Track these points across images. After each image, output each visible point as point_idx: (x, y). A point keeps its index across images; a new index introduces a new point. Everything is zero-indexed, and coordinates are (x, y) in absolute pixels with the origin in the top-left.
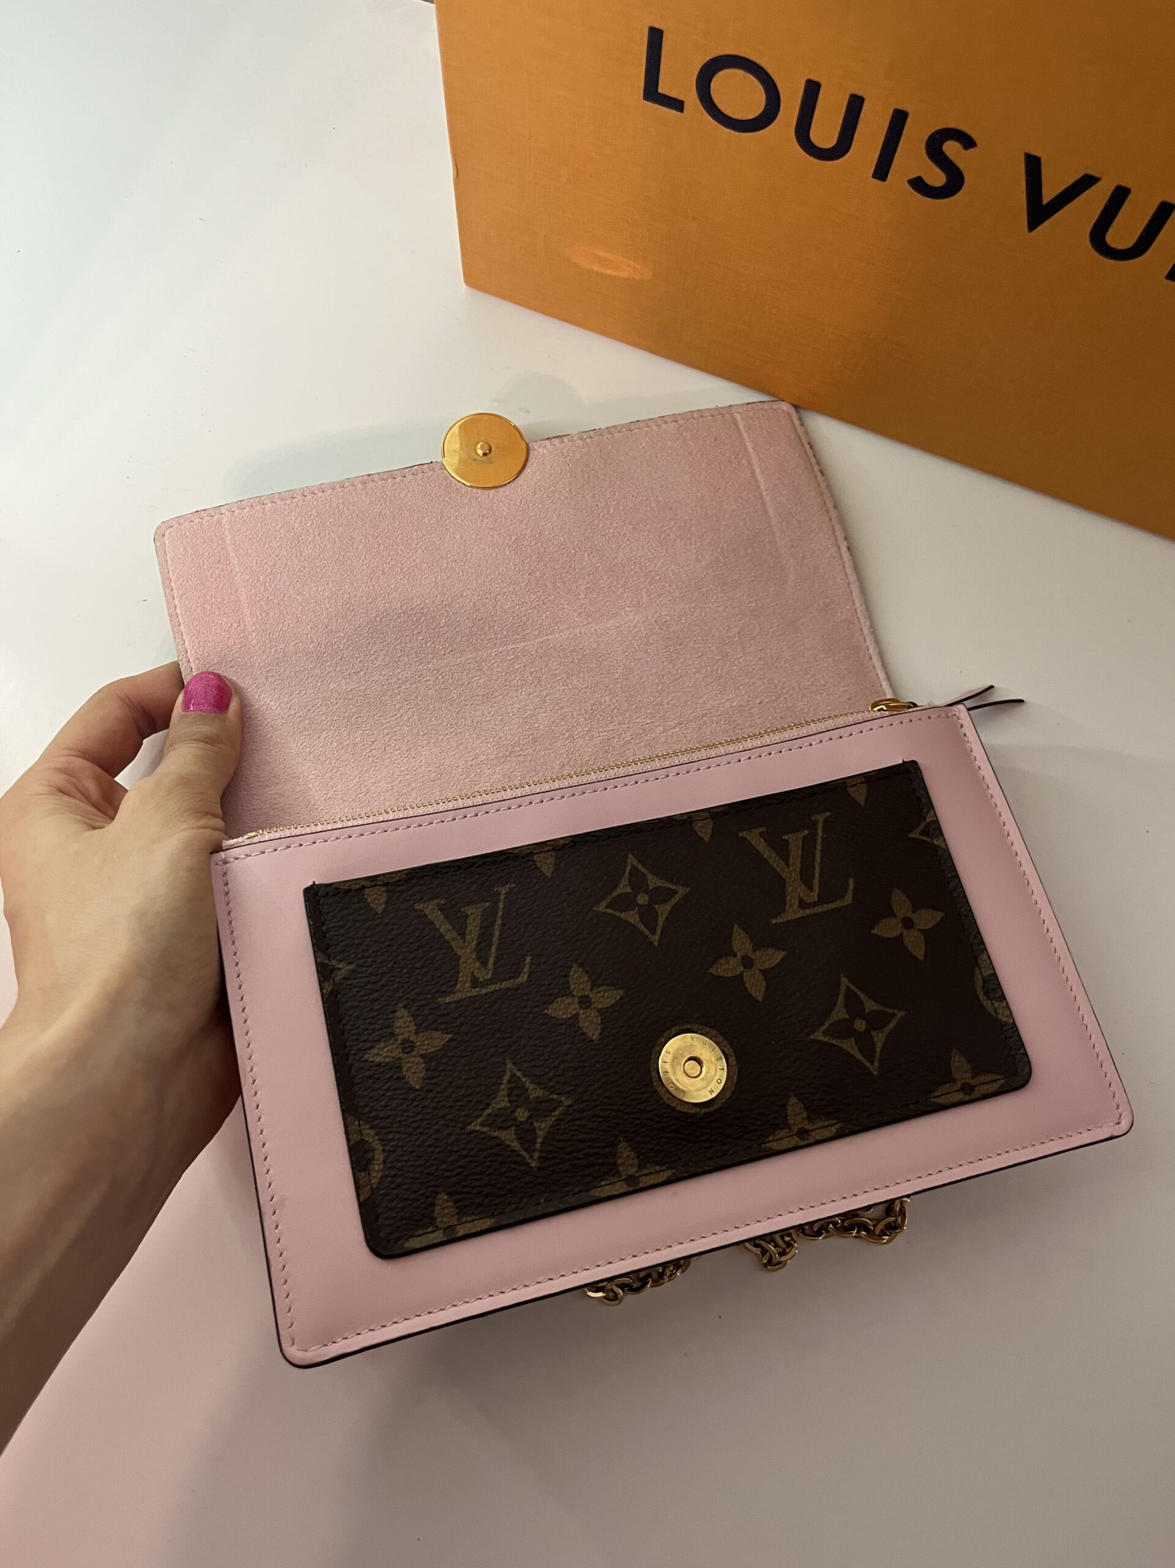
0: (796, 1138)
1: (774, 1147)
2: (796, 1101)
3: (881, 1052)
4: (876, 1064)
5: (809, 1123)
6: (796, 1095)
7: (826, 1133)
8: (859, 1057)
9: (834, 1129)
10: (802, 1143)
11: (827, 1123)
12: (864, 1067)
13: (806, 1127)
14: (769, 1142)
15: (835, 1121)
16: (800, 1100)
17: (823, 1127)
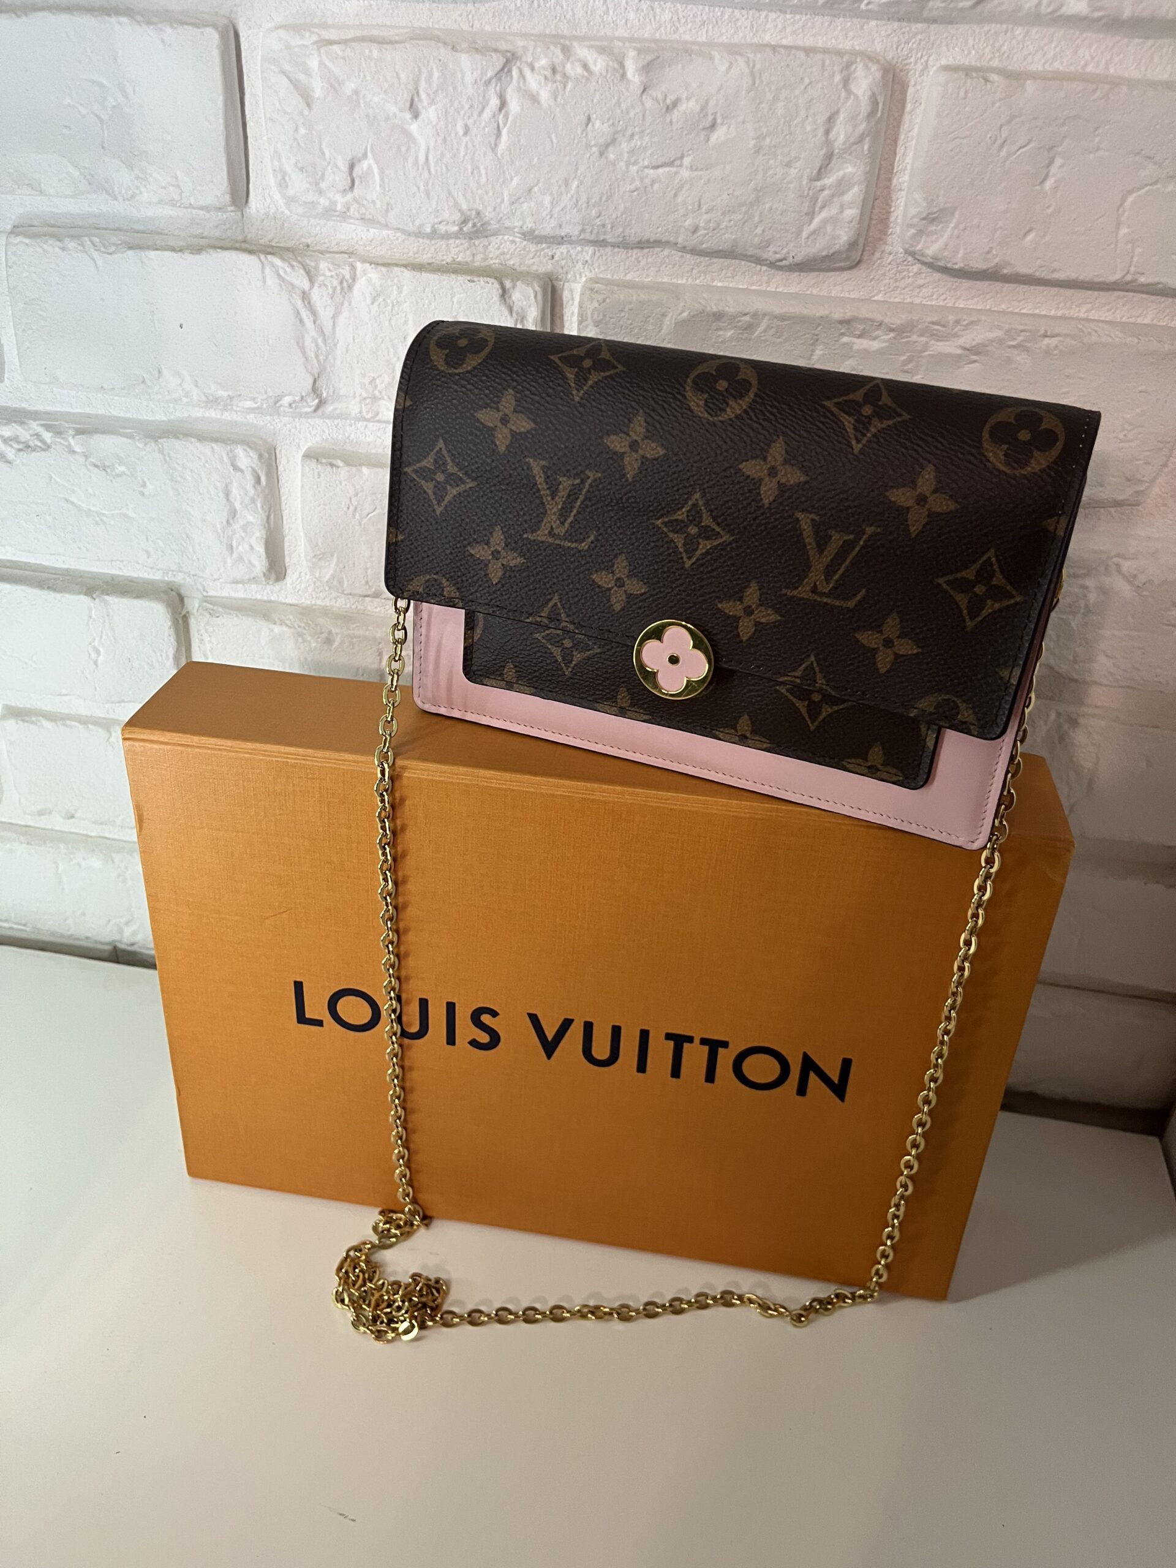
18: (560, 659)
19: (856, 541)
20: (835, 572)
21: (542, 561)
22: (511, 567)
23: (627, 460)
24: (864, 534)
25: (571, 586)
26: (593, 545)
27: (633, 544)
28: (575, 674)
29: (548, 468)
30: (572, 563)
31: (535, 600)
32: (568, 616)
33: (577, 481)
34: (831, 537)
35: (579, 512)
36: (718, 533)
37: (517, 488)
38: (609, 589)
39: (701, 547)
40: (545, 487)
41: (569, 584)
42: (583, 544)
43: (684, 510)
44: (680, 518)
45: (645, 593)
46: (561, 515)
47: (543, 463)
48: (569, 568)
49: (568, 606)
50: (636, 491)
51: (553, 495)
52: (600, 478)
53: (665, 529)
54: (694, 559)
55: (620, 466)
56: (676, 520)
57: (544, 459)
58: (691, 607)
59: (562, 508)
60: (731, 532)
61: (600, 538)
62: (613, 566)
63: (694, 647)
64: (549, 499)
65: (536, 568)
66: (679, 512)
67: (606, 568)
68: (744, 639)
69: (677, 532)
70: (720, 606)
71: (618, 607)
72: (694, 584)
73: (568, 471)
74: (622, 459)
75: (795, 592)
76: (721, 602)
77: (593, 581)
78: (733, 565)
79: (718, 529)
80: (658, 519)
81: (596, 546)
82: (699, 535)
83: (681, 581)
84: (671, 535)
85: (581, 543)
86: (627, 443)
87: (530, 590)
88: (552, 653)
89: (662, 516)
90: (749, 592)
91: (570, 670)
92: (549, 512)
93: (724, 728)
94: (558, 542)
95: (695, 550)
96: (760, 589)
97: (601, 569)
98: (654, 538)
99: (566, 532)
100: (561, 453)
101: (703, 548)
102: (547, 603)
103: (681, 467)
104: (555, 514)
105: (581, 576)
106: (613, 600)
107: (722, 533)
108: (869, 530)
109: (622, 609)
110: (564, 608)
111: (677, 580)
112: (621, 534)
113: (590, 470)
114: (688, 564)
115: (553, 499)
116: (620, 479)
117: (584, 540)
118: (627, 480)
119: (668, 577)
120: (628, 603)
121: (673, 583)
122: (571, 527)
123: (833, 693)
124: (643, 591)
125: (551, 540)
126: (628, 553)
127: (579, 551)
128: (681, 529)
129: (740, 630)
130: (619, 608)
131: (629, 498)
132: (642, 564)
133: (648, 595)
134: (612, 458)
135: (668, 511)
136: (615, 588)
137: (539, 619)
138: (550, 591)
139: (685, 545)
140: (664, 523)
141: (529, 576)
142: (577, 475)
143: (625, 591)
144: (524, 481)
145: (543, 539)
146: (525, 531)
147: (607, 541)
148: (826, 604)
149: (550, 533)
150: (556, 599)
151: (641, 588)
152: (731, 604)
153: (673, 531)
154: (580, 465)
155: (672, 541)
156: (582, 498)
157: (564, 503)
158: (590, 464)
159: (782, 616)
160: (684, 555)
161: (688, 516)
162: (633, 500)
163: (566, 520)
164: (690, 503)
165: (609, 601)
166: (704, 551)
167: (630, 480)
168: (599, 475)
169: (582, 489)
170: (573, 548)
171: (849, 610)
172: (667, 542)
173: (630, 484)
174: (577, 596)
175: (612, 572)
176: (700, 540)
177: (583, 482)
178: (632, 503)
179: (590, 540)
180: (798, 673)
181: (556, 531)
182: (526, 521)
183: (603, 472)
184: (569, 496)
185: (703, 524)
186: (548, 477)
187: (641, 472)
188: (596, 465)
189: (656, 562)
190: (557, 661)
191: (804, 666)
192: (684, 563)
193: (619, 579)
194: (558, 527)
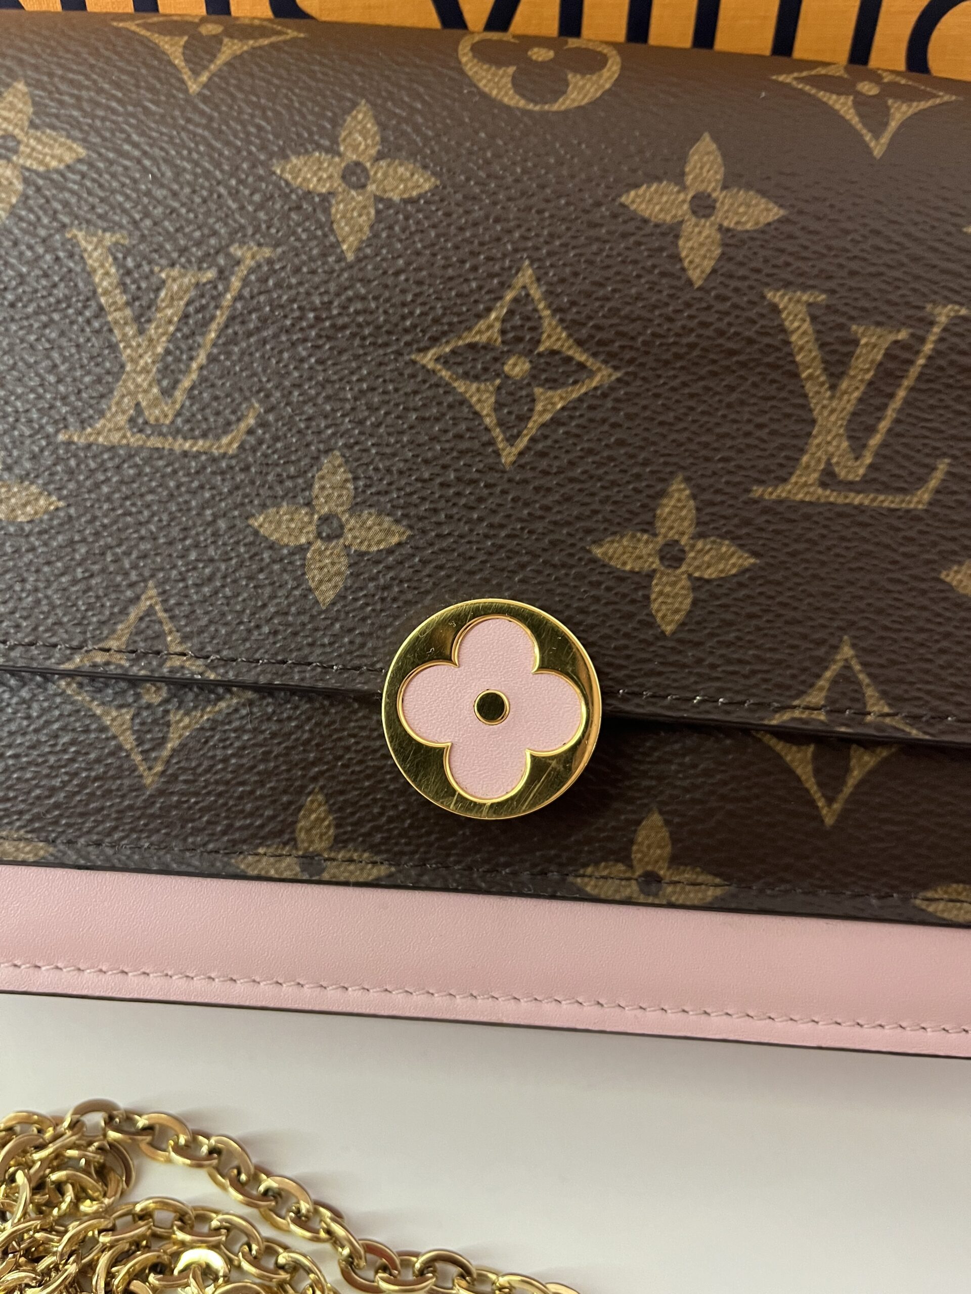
0: (634, 886)
1: (588, 889)
2: (660, 823)
3: (857, 786)
4: (837, 806)
5: (669, 868)
6: (661, 813)
7: (694, 896)
8: (811, 784)
9: (711, 893)
10: (642, 899)
11: (701, 878)
12: (812, 803)
13: (662, 873)
14: (583, 876)
15: (718, 880)
16: (667, 823)
17: (694, 884)
18: (128, 741)
19: (911, 348)
20: (871, 430)
21: (108, 499)
22: (20, 527)
23: (338, 209)
24: (932, 323)
25: (193, 556)
26: (252, 440)
27: (361, 422)
28: (174, 778)
29: (127, 252)
30: (194, 493)
31: (90, 607)
32: (185, 638)
33: (211, 274)
34: (856, 342)
35: (212, 359)
36: (582, 366)
37: (38, 312)
38: (302, 549)
39: (539, 407)
40: (122, 299)
41: (187, 550)
42: (225, 440)
43: (493, 315)
44: (483, 339)
45: (399, 544)
46: (165, 371)
47: (109, 239)
48: (185, 509)
49: (186, 609)
50: (366, 282)
51: (141, 320)
52: (270, 262)
53: (445, 374)
54: (523, 443)
55: (321, 226)
56: (472, 346)
57: (113, 227)
58: (523, 566)
59: (168, 352)
60: (610, 358)
61: (271, 417)
62: (310, 486)
63: (545, 665)
64: (130, 331)
65: (94, 518)
66: (482, 324)
67: (291, 496)
68: (669, 629)
69: (476, 378)
70: (598, 552)
71: (326, 594)
72: (526, 504)
73: (183, 251)
74: (327, 211)
75: (782, 492)
76: (598, 542)
77: (256, 533)
78: (621, 443)
79: (581, 357)
80: (425, 350)
81: (260, 442)
82: (533, 377)
83: (491, 502)
84: (460, 386)
85: (218, 438)
86: (336, 172)
87: (75, 582)
88: (103, 729)
89: (435, 340)
90: (666, 508)
91: (159, 768)
92: (128, 368)
93: (597, 864)
94: (155, 442)
95: (524, 419)
96: (694, 497)
97: (276, 501)
98: (418, 401)
99: (178, 414)
100: (158, 212)
101: (545, 411)
102: (124, 611)
103: (478, 214)
104: (145, 370)
105: (222, 524)
106: (313, 576)
107: (590, 363)
108: (944, 314)
109: (341, 597)
110: (172, 618)
111: (481, 500)
112: (328, 398)
113: (242, 243)
114: (509, 455)
115: (141, 331)
116: (324, 255)
117: (227, 426)
118: (341, 258)
119: (458, 494)
120: (355, 575)
121: (472, 508)
122: (191, 397)
123: (915, 733)
124: (394, 540)
125: (134, 440)
126: (350, 447)
127: (214, 460)
128: (485, 370)
129: (655, 606)
130: (331, 595)
131: (350, 300)
132: (388, 471)
133: (407, 549)
134: (299, 208)
135: (450, 324)
136: (319, 543)
137: (100, 658)
138: (134, 576)
139: (498, 406)
140: (444, 360)
141: (72, 542)
142: (207, 259)
143: (347, 547)
144: (60, 292)
145: (115, 438)
146: (62, 423)
147: (290, 423)
148: (860, 508)
149: (132, 420)
150: (150, 597)
151: (388, 532)
152: (625, 542)
153: (467, 376)
154: (215, 233)
155: (463, 402)
156: (221, 317)
157: (172, 339)
158: (242, 227)
159: (755, 554)
160: (497, 432)
161: (503, 332)
162: (359, 306)
163: (177, 382)
164: (509, 296)
165: (300, 580)
166: (547, 417)
167: (350, 257)
168: (267, 252)
169: (221, 295)
170: (199, 453)
171: (911, 516)
172: (450, 406)
173: (350, 266)
174: (210, 579)
175: (308, 504)
176: (538, 391)
177: (223, 275)
178: (357, 312)
179: (243, 426)
180: (816, 697)
181: (152, 414)
182: (64, 398)
183: (277, 245)
184: (186, 316)
185: (541, 349)
186: (128, 273)
187: (376, 236)
188: (257, 230)
189: (426, 462)
190: (120, 747)
191: (828, 674)
192: (497, 454)
193: (325, 519)
194: (154, 404)
